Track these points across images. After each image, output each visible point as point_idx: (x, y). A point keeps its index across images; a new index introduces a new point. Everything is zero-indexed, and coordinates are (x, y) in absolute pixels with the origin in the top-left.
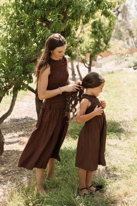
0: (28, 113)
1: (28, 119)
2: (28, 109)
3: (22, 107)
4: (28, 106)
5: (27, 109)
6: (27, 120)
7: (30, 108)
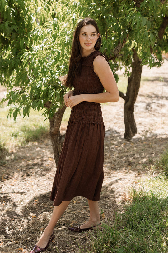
0: (115, 123)
1: (113, 132)
2: (117, 117)
3: (110, 113)
4: (118, 112)
5: (115, 116)
6: (111, 134)
7: (119, 115)
